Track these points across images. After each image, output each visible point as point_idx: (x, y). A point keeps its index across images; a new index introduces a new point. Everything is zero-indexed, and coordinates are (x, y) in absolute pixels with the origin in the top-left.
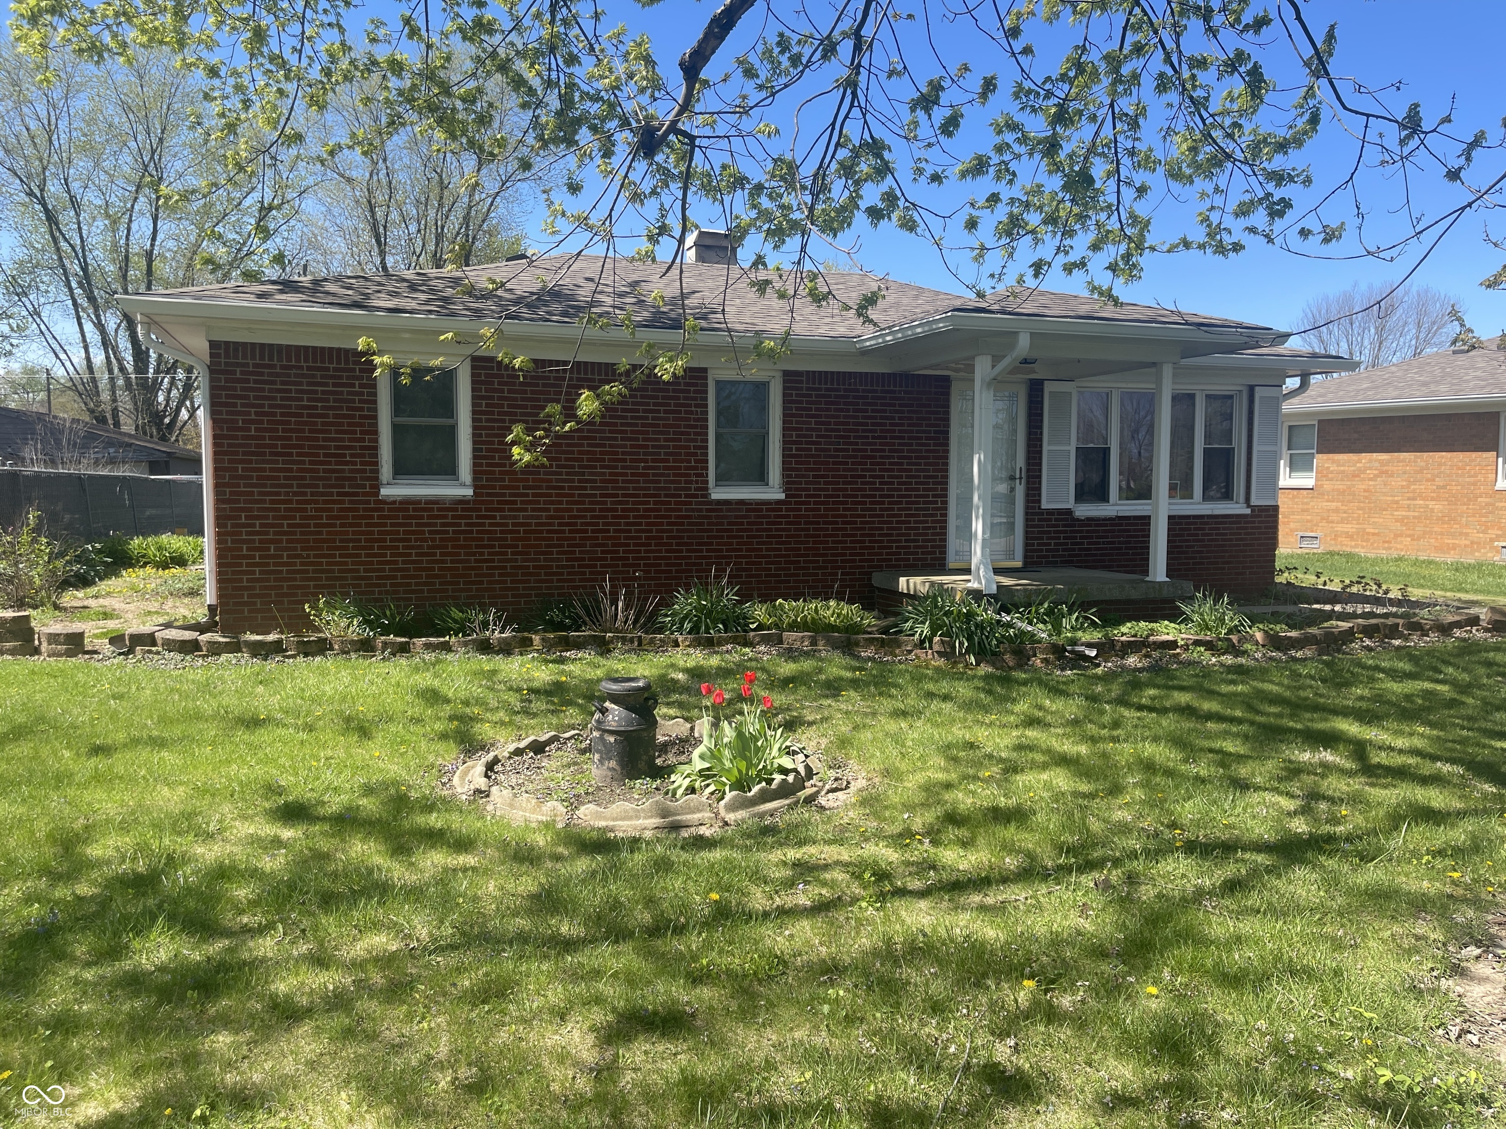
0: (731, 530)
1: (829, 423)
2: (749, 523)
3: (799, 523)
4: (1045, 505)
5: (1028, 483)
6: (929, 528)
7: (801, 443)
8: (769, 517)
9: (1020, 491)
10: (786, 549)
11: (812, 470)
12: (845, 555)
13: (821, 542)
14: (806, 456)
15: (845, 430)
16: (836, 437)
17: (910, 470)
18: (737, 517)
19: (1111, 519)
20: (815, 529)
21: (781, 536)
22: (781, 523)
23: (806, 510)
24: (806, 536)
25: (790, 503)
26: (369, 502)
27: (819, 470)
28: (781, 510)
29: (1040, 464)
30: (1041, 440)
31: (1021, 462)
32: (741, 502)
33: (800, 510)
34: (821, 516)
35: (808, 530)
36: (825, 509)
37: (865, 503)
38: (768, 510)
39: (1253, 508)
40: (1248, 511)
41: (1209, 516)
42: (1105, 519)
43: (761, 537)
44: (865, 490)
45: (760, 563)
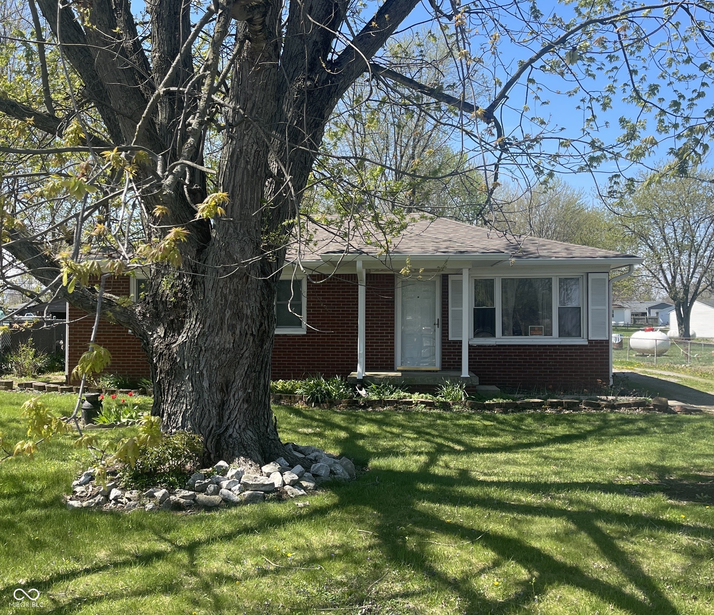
0: (280, 348)
1: (330, 298)
2: (289, 345)
3: (314, 346)
4: (451, 338)
5: (443, 327)
6: (384, 349)
7: (315, 308)
8: (299, 342)
9: (438, 331)
10: (308, 358)
11: (321, 320)
12: (338, 361)
13: (326, 355)
14: (318, 314)
15: (337, 301)
16: (333, 305)
17: (373, 320)
18: (283, 342)
19: (493, 346)
20: (322, 349)
21: (305, 352)
22: (305, 345)
23: (318, 339)
24: (318, 352)
25: (309, 336)
26: (124, 335)
27: (324, 320)
28: (305, 339)
29: (448, 317)
30: (448, 305)
31: (438, 315)
32: (285, 335)
33: (315, 339)
34: (326, 342)
35: (319, 349)
36: (328, 339)
37: (348, 336)
38: (298, 339)
39: (590, 341)
40: (587, 343)
41: (559, 346)
42: (490, 346)
43: (295, 352)
44: (348, 330)
45: (295, 364)
